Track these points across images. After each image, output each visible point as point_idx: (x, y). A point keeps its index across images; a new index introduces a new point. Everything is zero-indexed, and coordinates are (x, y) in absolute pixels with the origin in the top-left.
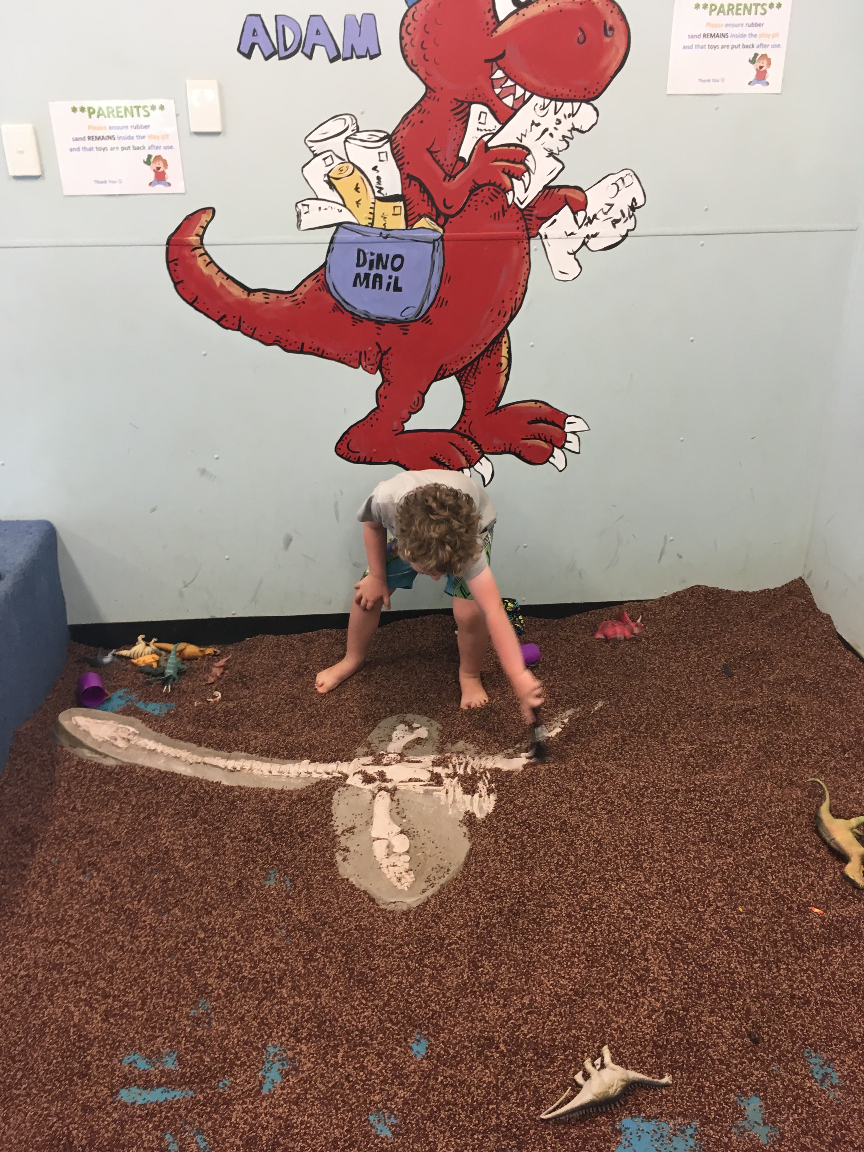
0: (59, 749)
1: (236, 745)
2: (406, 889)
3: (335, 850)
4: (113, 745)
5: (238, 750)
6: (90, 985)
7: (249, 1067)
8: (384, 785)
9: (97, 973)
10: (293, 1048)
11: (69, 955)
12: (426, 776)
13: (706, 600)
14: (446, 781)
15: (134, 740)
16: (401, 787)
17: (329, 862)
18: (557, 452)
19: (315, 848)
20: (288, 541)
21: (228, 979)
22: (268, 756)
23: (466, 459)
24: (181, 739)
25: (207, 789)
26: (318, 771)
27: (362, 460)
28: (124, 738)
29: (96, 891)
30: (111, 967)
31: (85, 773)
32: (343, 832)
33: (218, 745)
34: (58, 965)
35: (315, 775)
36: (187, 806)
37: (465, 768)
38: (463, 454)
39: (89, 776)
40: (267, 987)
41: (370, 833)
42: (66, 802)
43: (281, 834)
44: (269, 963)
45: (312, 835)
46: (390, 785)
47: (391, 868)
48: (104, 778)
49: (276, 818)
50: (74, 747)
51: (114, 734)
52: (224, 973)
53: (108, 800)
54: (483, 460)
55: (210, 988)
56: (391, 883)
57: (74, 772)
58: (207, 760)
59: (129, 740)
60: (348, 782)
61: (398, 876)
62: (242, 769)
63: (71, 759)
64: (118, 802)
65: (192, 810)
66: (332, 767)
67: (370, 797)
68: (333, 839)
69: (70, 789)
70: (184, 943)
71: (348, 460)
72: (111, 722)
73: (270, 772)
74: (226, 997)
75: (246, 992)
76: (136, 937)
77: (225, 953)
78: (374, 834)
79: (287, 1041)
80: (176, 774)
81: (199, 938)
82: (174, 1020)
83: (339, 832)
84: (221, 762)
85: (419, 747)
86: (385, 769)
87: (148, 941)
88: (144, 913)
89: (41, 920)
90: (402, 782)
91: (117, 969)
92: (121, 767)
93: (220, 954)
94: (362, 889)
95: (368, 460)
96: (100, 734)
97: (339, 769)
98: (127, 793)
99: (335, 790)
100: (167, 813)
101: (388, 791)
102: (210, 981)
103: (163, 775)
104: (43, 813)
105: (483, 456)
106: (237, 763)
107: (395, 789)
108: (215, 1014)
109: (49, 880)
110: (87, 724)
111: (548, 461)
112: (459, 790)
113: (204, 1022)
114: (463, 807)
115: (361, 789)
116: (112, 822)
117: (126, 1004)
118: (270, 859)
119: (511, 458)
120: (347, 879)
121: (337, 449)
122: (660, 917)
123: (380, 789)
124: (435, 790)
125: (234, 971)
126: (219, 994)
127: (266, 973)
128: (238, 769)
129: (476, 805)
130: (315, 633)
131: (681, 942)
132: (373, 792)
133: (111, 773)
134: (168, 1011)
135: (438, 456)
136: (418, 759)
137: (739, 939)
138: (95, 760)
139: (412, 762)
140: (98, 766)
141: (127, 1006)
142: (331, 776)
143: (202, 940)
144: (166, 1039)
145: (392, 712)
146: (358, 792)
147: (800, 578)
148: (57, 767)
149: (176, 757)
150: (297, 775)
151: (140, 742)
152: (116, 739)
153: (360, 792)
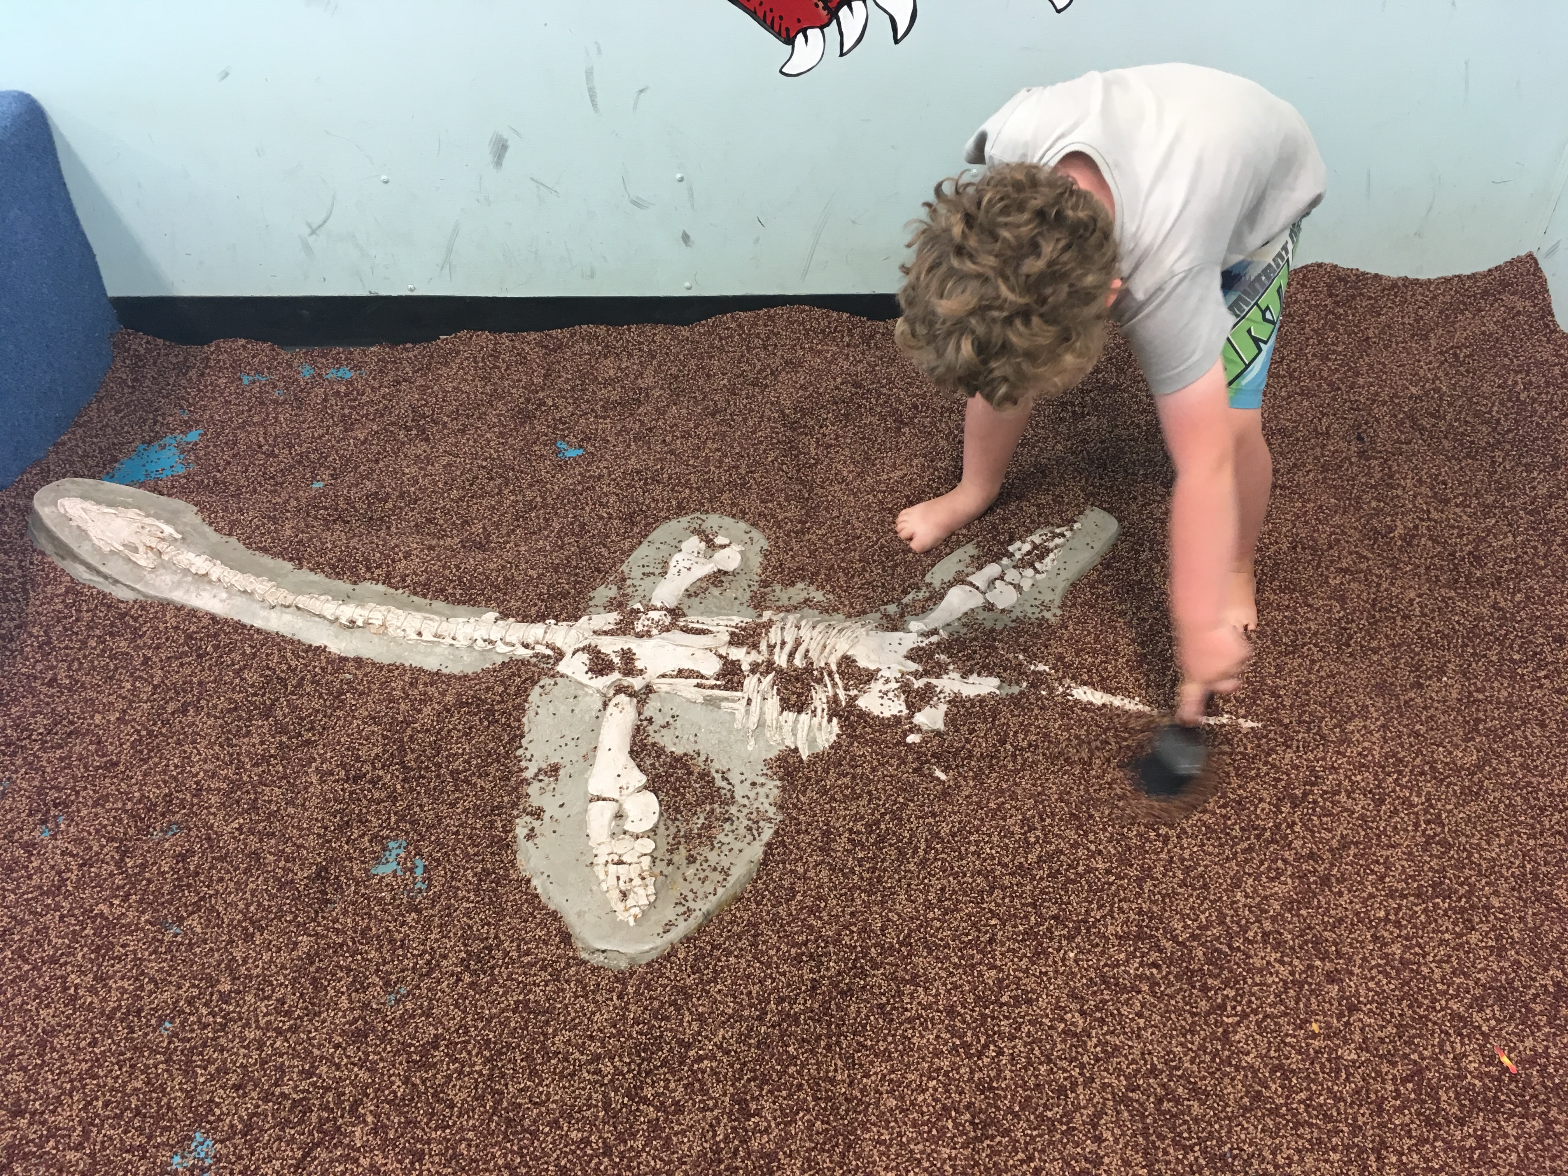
0: (37, 558)
1: (368, 569)
2: (632, 923)
3: (515, 812)
4: (129, 560)
5: (373, 579)
8: (628, 681)
12: (711, 667)
13: (1330, 295)
14: (750, 683)
15: (170, 552)
16: (662, 686)
17: (501, 839)
19: (476, 807)
20: (500, 149)
21: (254, 1094)
22: (424, 596)
24: (265, 550)
25: (293, 664)
26: (508, 639)
28: (151, 548)
29: (52, 868)
31: (79, 611)
32: (536, 775)
33: (334, 567)
35: (501, 648)
36: (255, 695)
37: (791, 655)
39: (87, 616)
40: (327, 1121)
41: (586, 781)
42: (39, 667)
43: (420, 768)
44: (338, 1067)
45: (474, 779)
46: (637, 683)
47: (612, 868)
48: (112, 625)
49: (411, 737)
50: (63, 558)
51: (134, 540)
52: (250, 1080)
55: (218, 1111)
56: (608, 902)
57: (60, 606)
58: (303, 601)
59: (159, 552)
60: (561, 667)
61: (623, 887)
62: (367, 624)
63: (57, 579)
64: (131, 675)
65: (263, 703)
66: (535, 632)
67: (598, 704)
68: (515, 789)
69: (49, 643)
70: (190, 1002)
72: (132, 513)
73: (420, 634)
74: (244, 1136)
75: (282, 1129)
76: (104, 979)
77: (260, 1032)
78: (594, 788)
80: (244, 626)
81: (220, 993)
83: (529, 774)
84: (329, 608)
85: (716, 591)
86: (636, 645)
87: (124, 991)
88: (129, 925)
90: (663, 676)
92: (143, 607)
93: (251, 1034)
94: (552, 907)
96: (107, 536)
97: (549, 638)
98: (147, 659)
99: (534, 683)
100: (215, 706)
101: (633, 694)
102: (221, 1095)
103: (218, 626)
106: (359, 611)
107: (649, 689)
110: (86, 514)
112: (774, 702)
114: (777, 737)
115: (583, 685)
116: (112, 719)
117: (53, 1132)
118: (393, 819)
120: (529, 881)
122: (1139, 1037)
123: (619, 690)
124: (726, 699)
126: (232, 1126)
127: (328, 1089)
128: (360, 623)
129: (802, 734)
130: (567, 332)
131: (1177, 1101)
132: (604, 695)
133: (126, 614)
136: (706, 623)
137: (1303, 1095)
138: (99, 587)
139: (691, 631)
140: (102, 599)
141: (54, 1136)
142: (529, 652)
143: (225, 998)
145: (681, 510)
146: (577, 691)
147: (1530, 255)
148: (32, 594)
149: (245, 592)
150: (468, 643)
151: (180, 557)
152: (136, 550)
153: (580, 693)
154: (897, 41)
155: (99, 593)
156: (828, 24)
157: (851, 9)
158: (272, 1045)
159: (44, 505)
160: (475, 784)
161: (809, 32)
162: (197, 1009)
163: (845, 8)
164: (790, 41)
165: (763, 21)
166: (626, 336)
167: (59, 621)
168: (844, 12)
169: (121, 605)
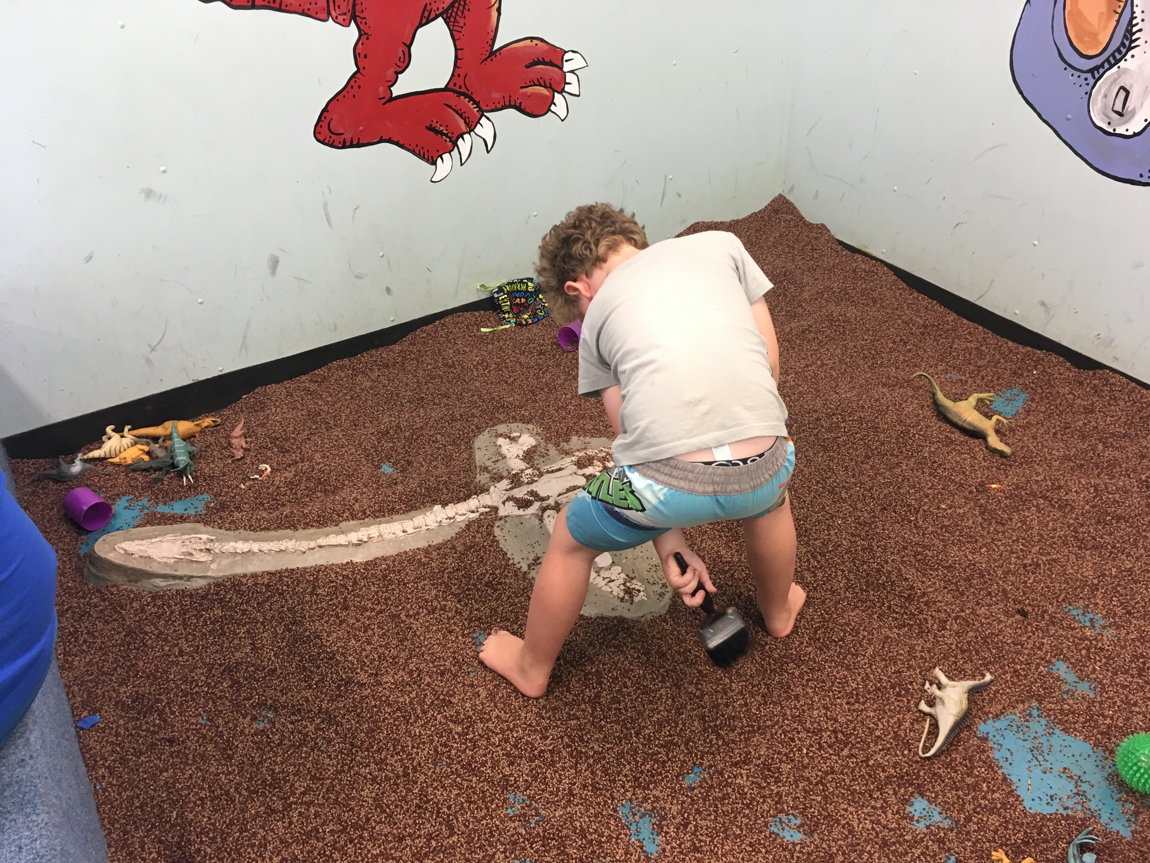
0: (114, 590)
1: (339, 515)
2: (646, 599)
4: (192, 561)
5: (345, 520)
6: (371, 836)
7: (617, 838)
8: (545, 504)
9: (368, 820)
10: (645, 799)
11: (317, 815)
12: (580, 481)
15: (217, 547)
16: (563, 499)
18: (558, 98)
19: (514, 593)
20: (275, 263)
21: (524, 761)
22: (384, 516)
23: (465, 122)
24: (267, 529)
25: (344, 573)
26: (460, 513)
27: (348, 143)
28: (201, 550)
30: (379, 806)
31: (169, 606)
32: (529, 567)
33: (318, 522)
34: (311, 831)
35: (459, 519)
36: (331, 600)
38: (461, 116)
39: (177, 608)
40: (572, 751)
42: (166, 648)
43: (464, 592)
46: (551, 502)
47: (611, 584)
48: (201, 604)
49: (448, 577)
50: (136, 581)
51: (185, 550)
52: (515, 757)
53: (222, 628)
54: (483, 120)
55: (513, 778)
57: (153, 610)
58: (322, 541)
59: (208, 550)
60: (502, 513)
61: (624, 589)
62: (370, 538)
63: (138, 597)
65: (339, 602)
66: (473, 503)
67: (537, 522)
68: (525, 578)
69: (161, 633)
70: (445, 745)
71: (332, 145)
72: (169, 537)
73: (404, 531)
74: (536, 781)
75: (554, 766)
76: (383, 761)
77: (501, 736)
79: (634, 794)
80: (295, 570)
81: (457, 733)
82: (498, 829)
83: (525, 569)
84: (342, 539)
86: (533, 487)
87: (401, 760)
89: (244, 792)
90: (559, 495)
91: (388, 806)
92: (217, 585)
93: (496, 740)
95: (355, 142)
96: (165, 554)
97: (482, 503)
98: (244, 612)
99: (492, 527)
101: (553, 508)
102: (507, 771)
103: (277, 576)
104: (144, 672)
105: (483, 115)
106: (358, 534)
107: (558, 504)
108: (536, 802)
109: (216, 743)
110: (141, 548)
111: (549, 110)
113: (532, 816)
115: (520, 516)
117: (430, 837)
118: (466, 623)
119: (512, 113)
121: (317, 134)
123: (544, 510)
125: (526, 750)
126: (526, 781)
127: (562, 737)
128: (365, 539)
130: (324, 369)
132: (537, 515)
133: (207, 594)
134: (484, 822)
135: (434, 124)
136: (555, 467)
138: (175, 588)
139: (553, 472)
140: (182, 594)
142: (478, 514)
144: (504, 852)
145: (479, 430)
146: (520, 521)
147: (780, 195)
148: (124, 612)
149: (281, 551)
150: (437, 524)
151: (226, 547)
152: (191, 554)
153: (522, 520)
154: (488, 152)
155: (177, 591)
156: (453, 150)
157: (463, 139)
158: (513, 737)
159: (106, 553)
160: (505, 583)
161: (444, 156)
162: (452, 746)
163: (461, 139)
164: (434, 163)
165: (419, 155)
166: (363, 359)
167: (159, 617)
168: (460, 142)
169: (200, 591)
